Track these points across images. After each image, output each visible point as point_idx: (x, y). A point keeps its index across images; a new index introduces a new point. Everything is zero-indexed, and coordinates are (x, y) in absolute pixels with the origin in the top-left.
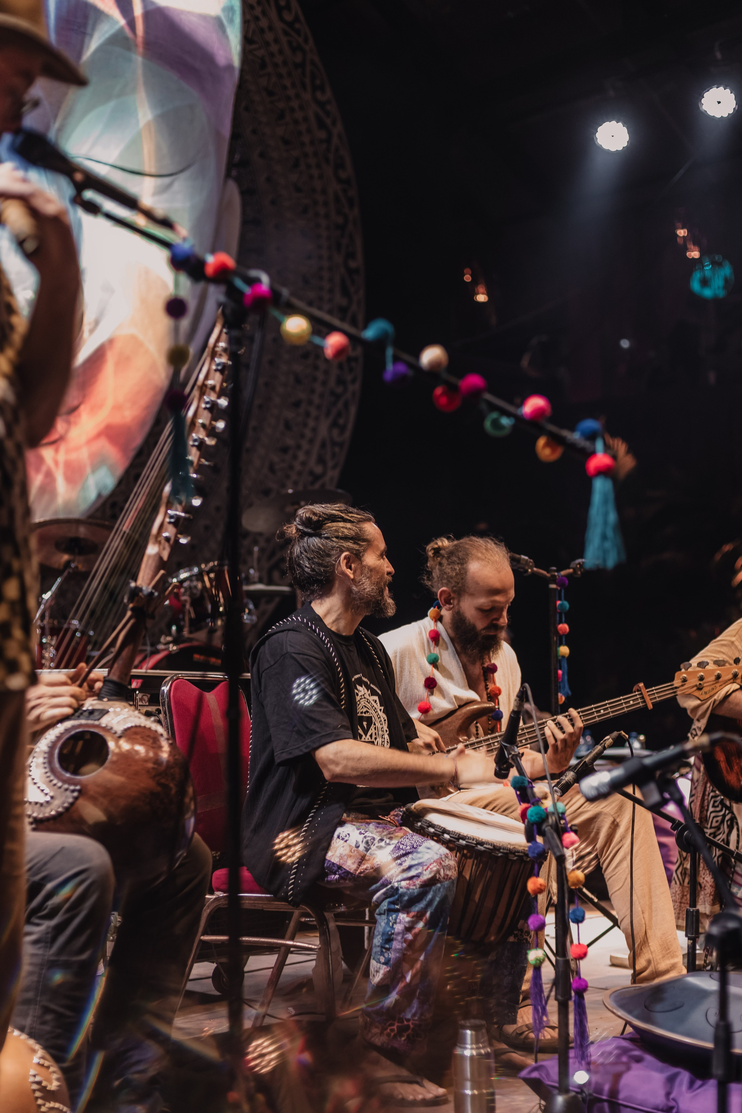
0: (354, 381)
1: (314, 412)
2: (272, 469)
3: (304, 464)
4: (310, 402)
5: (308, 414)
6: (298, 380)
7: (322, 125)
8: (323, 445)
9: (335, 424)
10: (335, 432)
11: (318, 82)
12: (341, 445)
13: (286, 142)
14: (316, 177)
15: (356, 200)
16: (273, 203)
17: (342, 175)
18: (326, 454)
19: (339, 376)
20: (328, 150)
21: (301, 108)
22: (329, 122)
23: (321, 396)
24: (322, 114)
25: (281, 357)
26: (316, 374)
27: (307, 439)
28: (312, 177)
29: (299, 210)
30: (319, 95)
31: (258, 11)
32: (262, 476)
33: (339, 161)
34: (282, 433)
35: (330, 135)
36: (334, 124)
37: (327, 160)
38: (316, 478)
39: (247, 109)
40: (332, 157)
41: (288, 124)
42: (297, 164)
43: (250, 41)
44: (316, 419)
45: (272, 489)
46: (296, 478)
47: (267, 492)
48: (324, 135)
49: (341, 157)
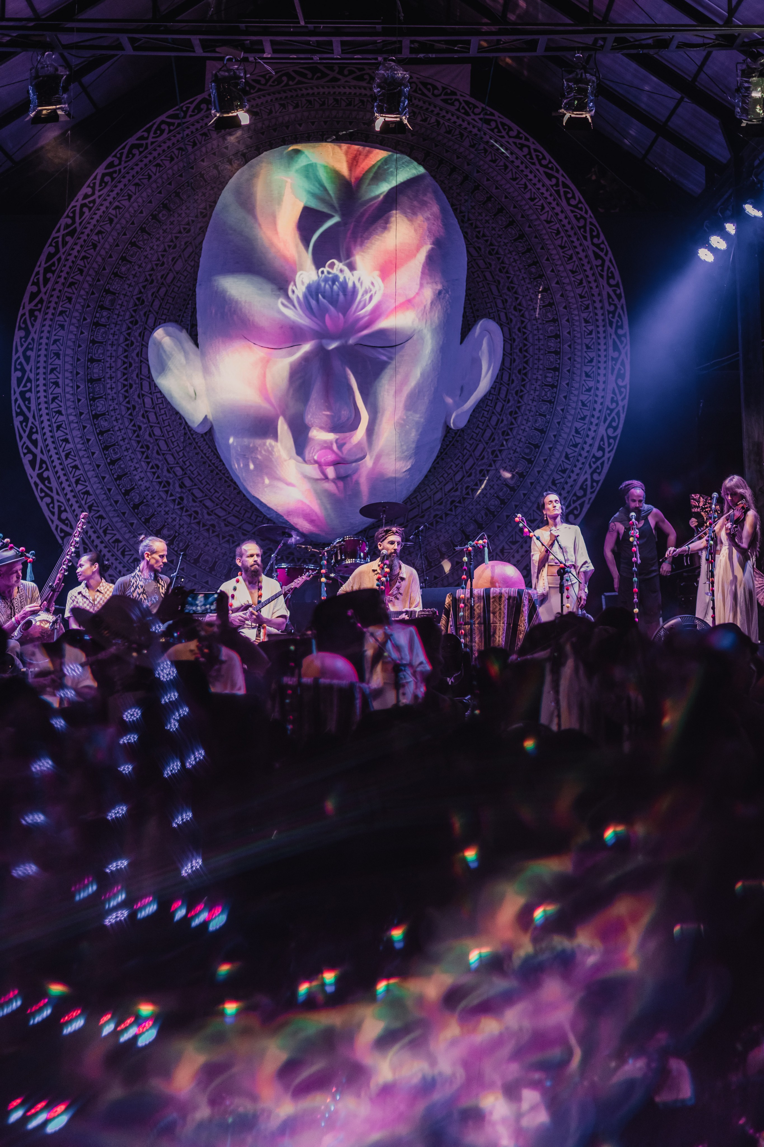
0: (623, 399)
1: (595, 421)
2: (567, 457)
3: (588, 452)
4: (593, 416)
5: (591, 423)
6: (584, 404)
7: (597, 256)
8: (602, 439)
9: (610, 426)
10: (610, 431)
11: (595, 234)
12: (615, 438)
13: (573, 272)
14: (594, 287)
15: (623, 295)
16: (565, 308)
17: (612, 282)
18: (604, 444)
19: (613, 398)
20: (602, 270)
21: (583, 251)
22: (602, 254)
23: (600, 411)
24: (597, 250)
25: (572, 393)
26: (596, 399)
27: (590, 437)
28: (591, 288)
29: (583, 308)
30: (595, 241)
31: (554, 204)
32: (561, 462)
33: (610, 275)
34: (573, 436)
35: (603, 261)
36: (606, 254)
37: (602, 276)
38: (598, 459)
39: (547, 260)
40: (605, 274)
41: (575, 262)
42: (581, 282)
43: (548, 222)
44: (597, 425)
45: (567, 469)
46: (584, 460)
47: (564, 471)
48: (599, 262)
49: (612, 272)
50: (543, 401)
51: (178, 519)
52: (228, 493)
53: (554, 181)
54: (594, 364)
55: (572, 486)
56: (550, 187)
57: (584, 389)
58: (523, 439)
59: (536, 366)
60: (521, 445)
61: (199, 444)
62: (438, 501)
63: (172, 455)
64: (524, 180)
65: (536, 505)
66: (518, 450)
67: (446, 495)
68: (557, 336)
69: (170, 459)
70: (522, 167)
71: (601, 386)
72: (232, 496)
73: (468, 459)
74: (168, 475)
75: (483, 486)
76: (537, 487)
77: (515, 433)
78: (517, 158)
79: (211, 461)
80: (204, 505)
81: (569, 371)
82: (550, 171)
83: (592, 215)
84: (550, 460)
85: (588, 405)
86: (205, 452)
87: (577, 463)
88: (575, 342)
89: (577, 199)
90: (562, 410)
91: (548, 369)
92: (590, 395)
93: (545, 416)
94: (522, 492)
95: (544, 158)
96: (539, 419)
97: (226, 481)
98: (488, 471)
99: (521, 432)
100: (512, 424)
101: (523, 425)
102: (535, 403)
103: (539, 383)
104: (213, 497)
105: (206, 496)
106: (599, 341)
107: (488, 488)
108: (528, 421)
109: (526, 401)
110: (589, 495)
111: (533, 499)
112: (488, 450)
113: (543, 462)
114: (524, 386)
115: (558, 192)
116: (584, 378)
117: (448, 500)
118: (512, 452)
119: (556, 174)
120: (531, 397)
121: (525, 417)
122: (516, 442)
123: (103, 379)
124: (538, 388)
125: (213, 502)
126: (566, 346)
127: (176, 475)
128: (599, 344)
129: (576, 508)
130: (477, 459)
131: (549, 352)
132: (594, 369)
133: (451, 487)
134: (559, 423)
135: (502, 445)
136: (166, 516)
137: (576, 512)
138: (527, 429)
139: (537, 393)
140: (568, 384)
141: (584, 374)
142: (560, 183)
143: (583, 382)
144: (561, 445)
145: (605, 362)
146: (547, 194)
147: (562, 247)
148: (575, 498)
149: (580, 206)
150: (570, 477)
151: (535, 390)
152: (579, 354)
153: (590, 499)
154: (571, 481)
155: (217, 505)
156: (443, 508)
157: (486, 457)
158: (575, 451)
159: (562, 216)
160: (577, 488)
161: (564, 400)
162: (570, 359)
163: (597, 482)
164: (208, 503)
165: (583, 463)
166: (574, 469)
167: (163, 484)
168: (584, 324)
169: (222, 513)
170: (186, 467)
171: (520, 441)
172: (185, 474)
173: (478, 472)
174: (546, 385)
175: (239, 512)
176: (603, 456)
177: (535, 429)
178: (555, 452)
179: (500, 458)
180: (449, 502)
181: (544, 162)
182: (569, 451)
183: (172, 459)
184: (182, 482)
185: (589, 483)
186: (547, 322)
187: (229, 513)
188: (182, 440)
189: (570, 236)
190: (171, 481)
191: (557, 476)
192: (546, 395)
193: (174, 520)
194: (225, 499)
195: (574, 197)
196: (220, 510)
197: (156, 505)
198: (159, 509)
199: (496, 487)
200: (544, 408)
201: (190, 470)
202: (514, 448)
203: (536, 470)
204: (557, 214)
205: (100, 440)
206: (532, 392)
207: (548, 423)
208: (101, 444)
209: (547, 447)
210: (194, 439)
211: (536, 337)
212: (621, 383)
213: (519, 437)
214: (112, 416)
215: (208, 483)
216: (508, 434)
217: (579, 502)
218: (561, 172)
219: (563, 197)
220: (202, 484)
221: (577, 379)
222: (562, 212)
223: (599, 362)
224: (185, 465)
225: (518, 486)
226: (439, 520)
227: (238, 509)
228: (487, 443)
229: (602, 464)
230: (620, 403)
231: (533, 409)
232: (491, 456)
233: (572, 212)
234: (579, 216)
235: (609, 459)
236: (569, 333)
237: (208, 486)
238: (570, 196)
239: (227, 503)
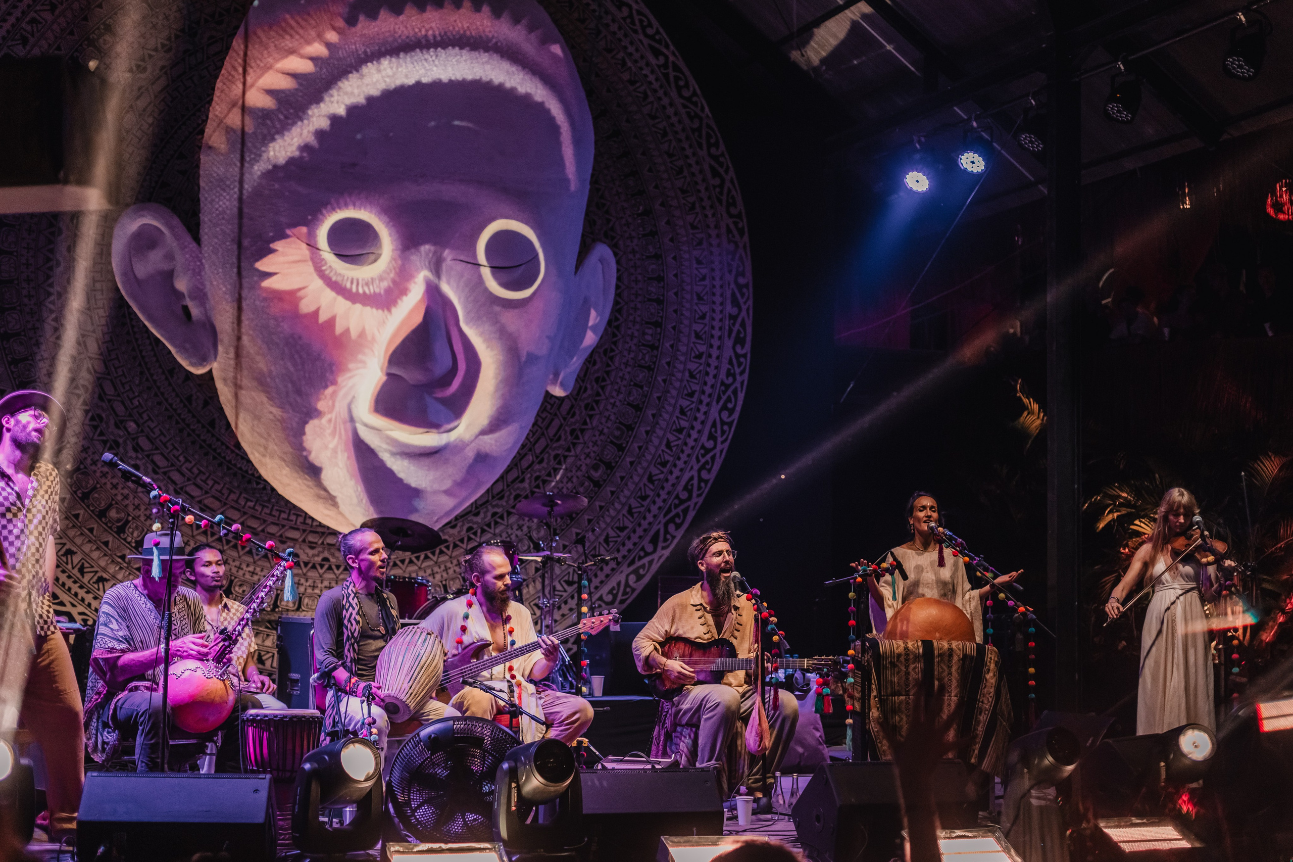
0: (742, 373)
1: (706, 400)
2: (668, 446)
3: (696, 440)
4: (703, 392)
5: (701, 402)
6: (692, 376)
7: (715, 174)
8: (714, 425)
9: (724, 407)
10: (725, 415)
11: (713, 141)
12: (730, 424)
13: (683, 191)
14: (710, 216)
15: (746, 230)
16: (672, 240)
17: (734, 211)
18: (716, 432)
19: (729, 370)
20: (721, 193)
21: (697, 163)
22: (722, 171)
23: (712, 386)
24: (716, 166)
25: (677, 359)
26: (708, 369)
27: (699, 421)
28: (706, 216)
29: (695, 243)
30: (713, 151)
31: (661, 93)
32: (660, 452)
33: (731, 201)
34: (677, 417)
35: (723, 181)
36: (727, 171)
37: (720, 201)
38: (707, 451)
39: (650, 170)
40: (724, 198)
41: (685, 177)
42: (693, 207)
43: (653, 117)
44: (708, 404)
45: (668, 461)
46: (690, 452)
47: (664, 464)
48: (717, 181)
49: (733, 197)
50: (640, 366)
51: (131, 496)
52: (205, 464)
53: (662, 60)
54: (707, 321)
55: (673, 485)
56: (656, 67)
57: (693, 355)
58: (612, 417)
59: (631, 318)
60: (609, 424)
61: (162, 390)
62: (498, 494)
63: (123, 403)
64: (621, 55)
65: (627, 508)
66: (606, 431)
67: (508, 486)
68: (660, 279)
69: (120, 409)
70: (620, 34)
71: (715, 352)
72: (211, 468)
73: (539, 439)
74: (117, 431)
75: (558, 477)
76: (629, 484)
77: (601, 407)
78: (614, 21)
79: (179, 415)
80: (169, 478)
81: (674, 328)
82: (657, 46)
83: (710, 115)
84: (647, 448)
85: (698, 376)
86: (170, 401)
87: (681, 455)
88: (683, 290)
89: (691, 89)
90: (664, 381)
91: (647, 323)
92: (701, 364)
93: (641, 387)
94: (609, 489)
95: (650, 25)
96: (634, 391)
97: (201, 447)
98: (565, 457)
99: (609, 407)
100: (598, 394)
101: (613, 397)
102: (629, 369)
103: (635, 341)
104: (183, 468)
105: (172, 465)
106: (714, 290)
107: (565, 480)
108: (619, 392)
109: (617, 364)
110: (695, 499)
111: (623, 500)
112: (567, 428)
113: (637, 450)
114: (615, 343)
115: (666, 76)
116: (693, 339)
117: (511, 494)
118: (597, 433)
119: (665, 51)
120: (624, 360)
121: (616, 387)
122: (604, 420)
123: (16, 282)
124: (634, 348)
125: (183, 475)
126: (671, 293)
127: (129, 433)
128: (714, 294)
129: (677, 515)
130: (551, 440)
131: (649, 300)
132: (706, 329)
133: (515, 475)
134: (659, 398)
135: (585, 423)
136: (114, 492)
137: (678, 521)
138: (618, 403)
139: (632, 355)
140: (672, 346)
141: (693, 335)
142: (670, 65)
143: (692, 345)
144: (661, 428)
145: (721, 320)
146: (651, 78)
147: (670, 155)
148: (677, 501)
149: (694, 99)
150: (671, 473)
151: (630, 351)
152: (688, 305)
153: (696, 504)
154: (672, 479)
155: (189, 480)
156: (504, 504)
157: (563, 437)
158: (680, 439)
159: (670, 111)
160: (680, 487)
161: (667, 367)
162: (675, 311)
163: (706, 482)
164: (176, 476)
165: (689, 456)
166: (677, 462)
167: (108, 445)
168: (695, 266)
169: (196, 492)
170: (141, 421)
171: (608, 418)
172: (142, 431)
173: (552, 457)
174: (643, 345)
175: (220, 492)
176: (715, 447)
177: (629, 404)
178: (653, 439)
179: (581, 440)
180: (512, 497)
181: (650, 31)
182: (672, 438)
183: (123, 408)
184: (138, 444)
185: (695, 482)
186: (647, 257)
187: (206, 493)
188: (137, 382)
189: (680, 141)
190: (121, 441)
191: (655, 471)
192: (643, 359)
193: (126, 497)
194: (200, 472)
195: (687, 86)
196: (193, 487)
197: (98, 474)
198: (103, 480)
199: (575, 480)
200: (641, 377)
201: (149, 427)
202: (600, 428)
203: (628, 459)
204: (664, 107)
205: (12, 372)
206: (626, 353)
207: (646, 397)
208: (15, 379)
209: (643, 429)
210: (155, 381)
211: (633, 278)
212: (739, 351)
213: (607, 414)
214: (31, 338)
215: (175, 448)
216: (593, 409)
217: (682, 507)
218: (672, 48)
219: (673, 85)
220: (167, 448)
221: (685, 340)
222: (671, 105)
223: (713, 319)
224: (142, 418)
225: (605, 481)
226: (499, 520)
227: (217, 487)
228: (565, 419)
229: (713, 458)
230: (738, 377)
231: (627, 377)
232: (569, 438)
233: (685, 106)
234: (692, 114)
235: (722, 451)
236: (676, 276)
237: (175, 452)
238: (682, 83)
239: (204, 478)
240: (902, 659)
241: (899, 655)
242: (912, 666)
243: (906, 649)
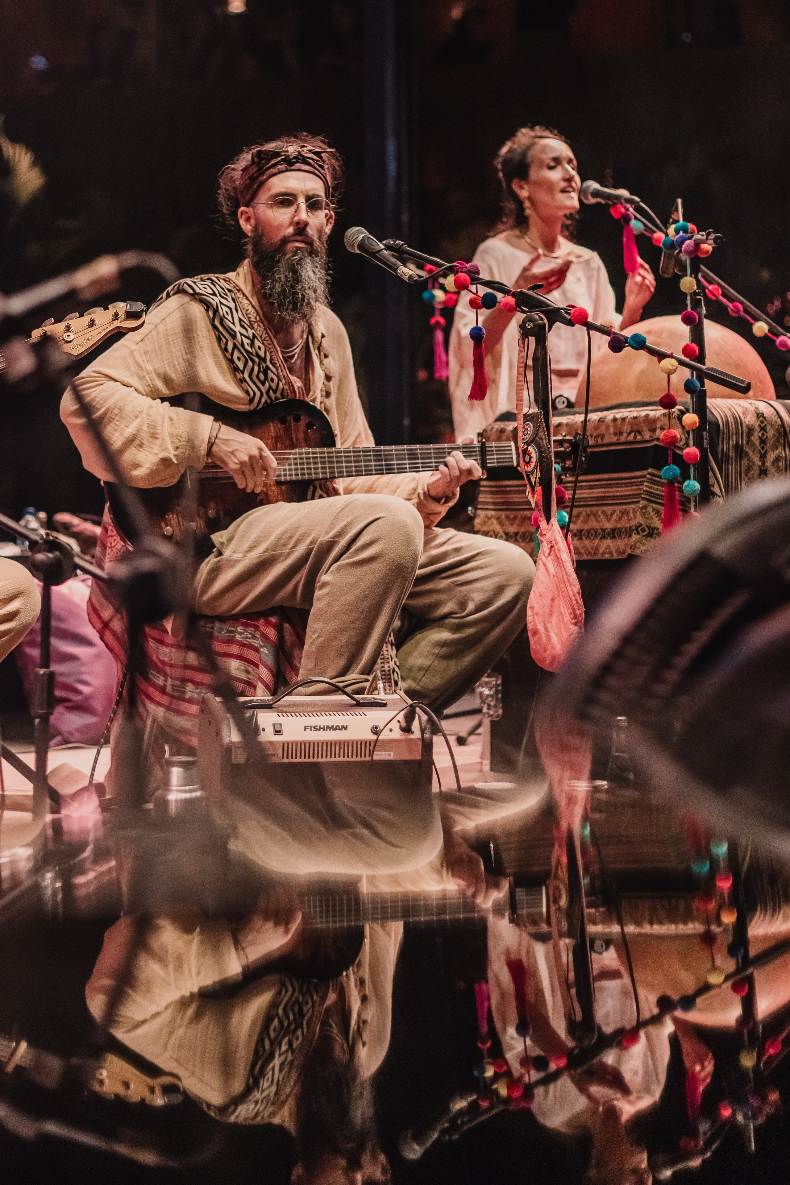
240: (755, 438)
241: (750, 430)
242: (771, 456)
243: (760, 415)
